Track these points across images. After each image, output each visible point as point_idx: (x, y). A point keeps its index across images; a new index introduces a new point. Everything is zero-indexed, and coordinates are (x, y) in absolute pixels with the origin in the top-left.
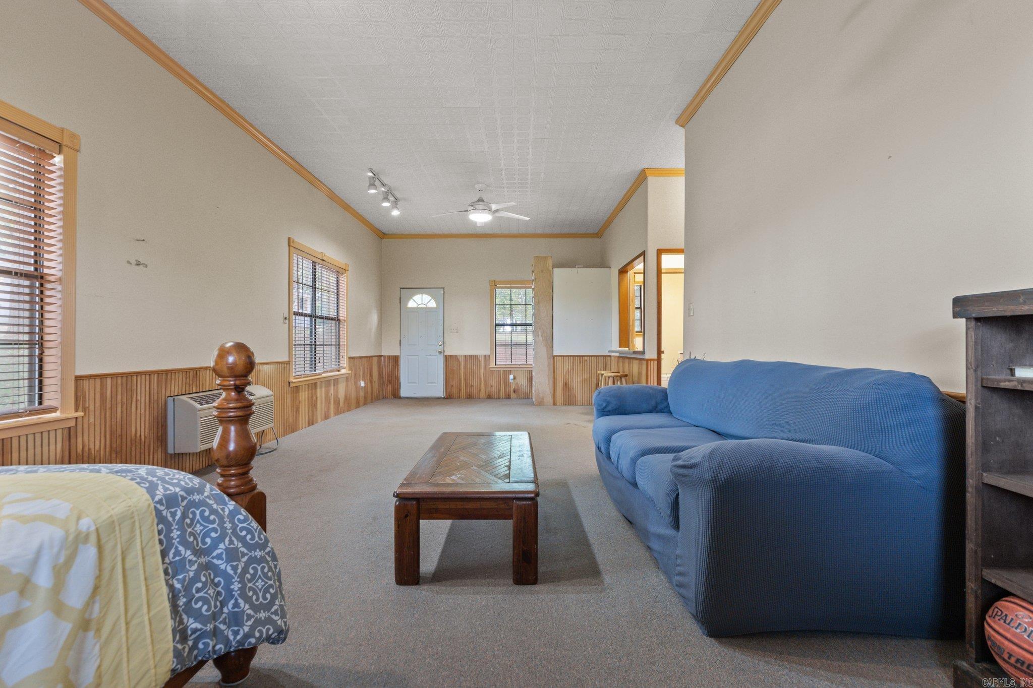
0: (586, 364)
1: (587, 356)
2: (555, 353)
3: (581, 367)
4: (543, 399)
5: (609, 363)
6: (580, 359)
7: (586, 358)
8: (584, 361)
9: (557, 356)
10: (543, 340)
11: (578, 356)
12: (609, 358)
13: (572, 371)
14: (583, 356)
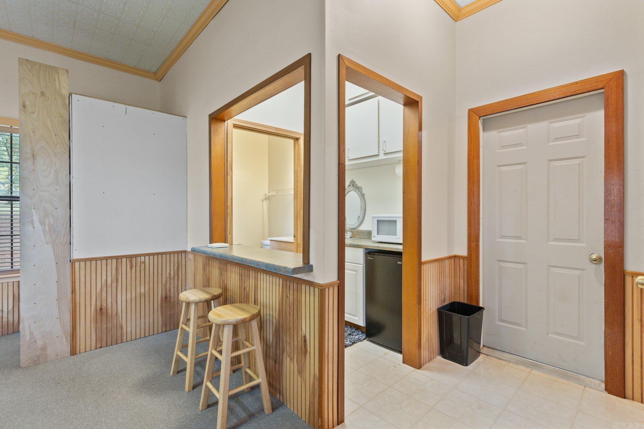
0: (143, 268)
1: (145, 255)
2: (76, 255)
3: (133, 275)
4: (44, 348)
5: (184, 263)
6: (131, 262)
7: (143, 258)
8: (138, 265)
9: (80, 260)
10: (44, 231)
11: (126, 257)
12: (183, 254)
13: (114, 285)
14: (136, 256)
